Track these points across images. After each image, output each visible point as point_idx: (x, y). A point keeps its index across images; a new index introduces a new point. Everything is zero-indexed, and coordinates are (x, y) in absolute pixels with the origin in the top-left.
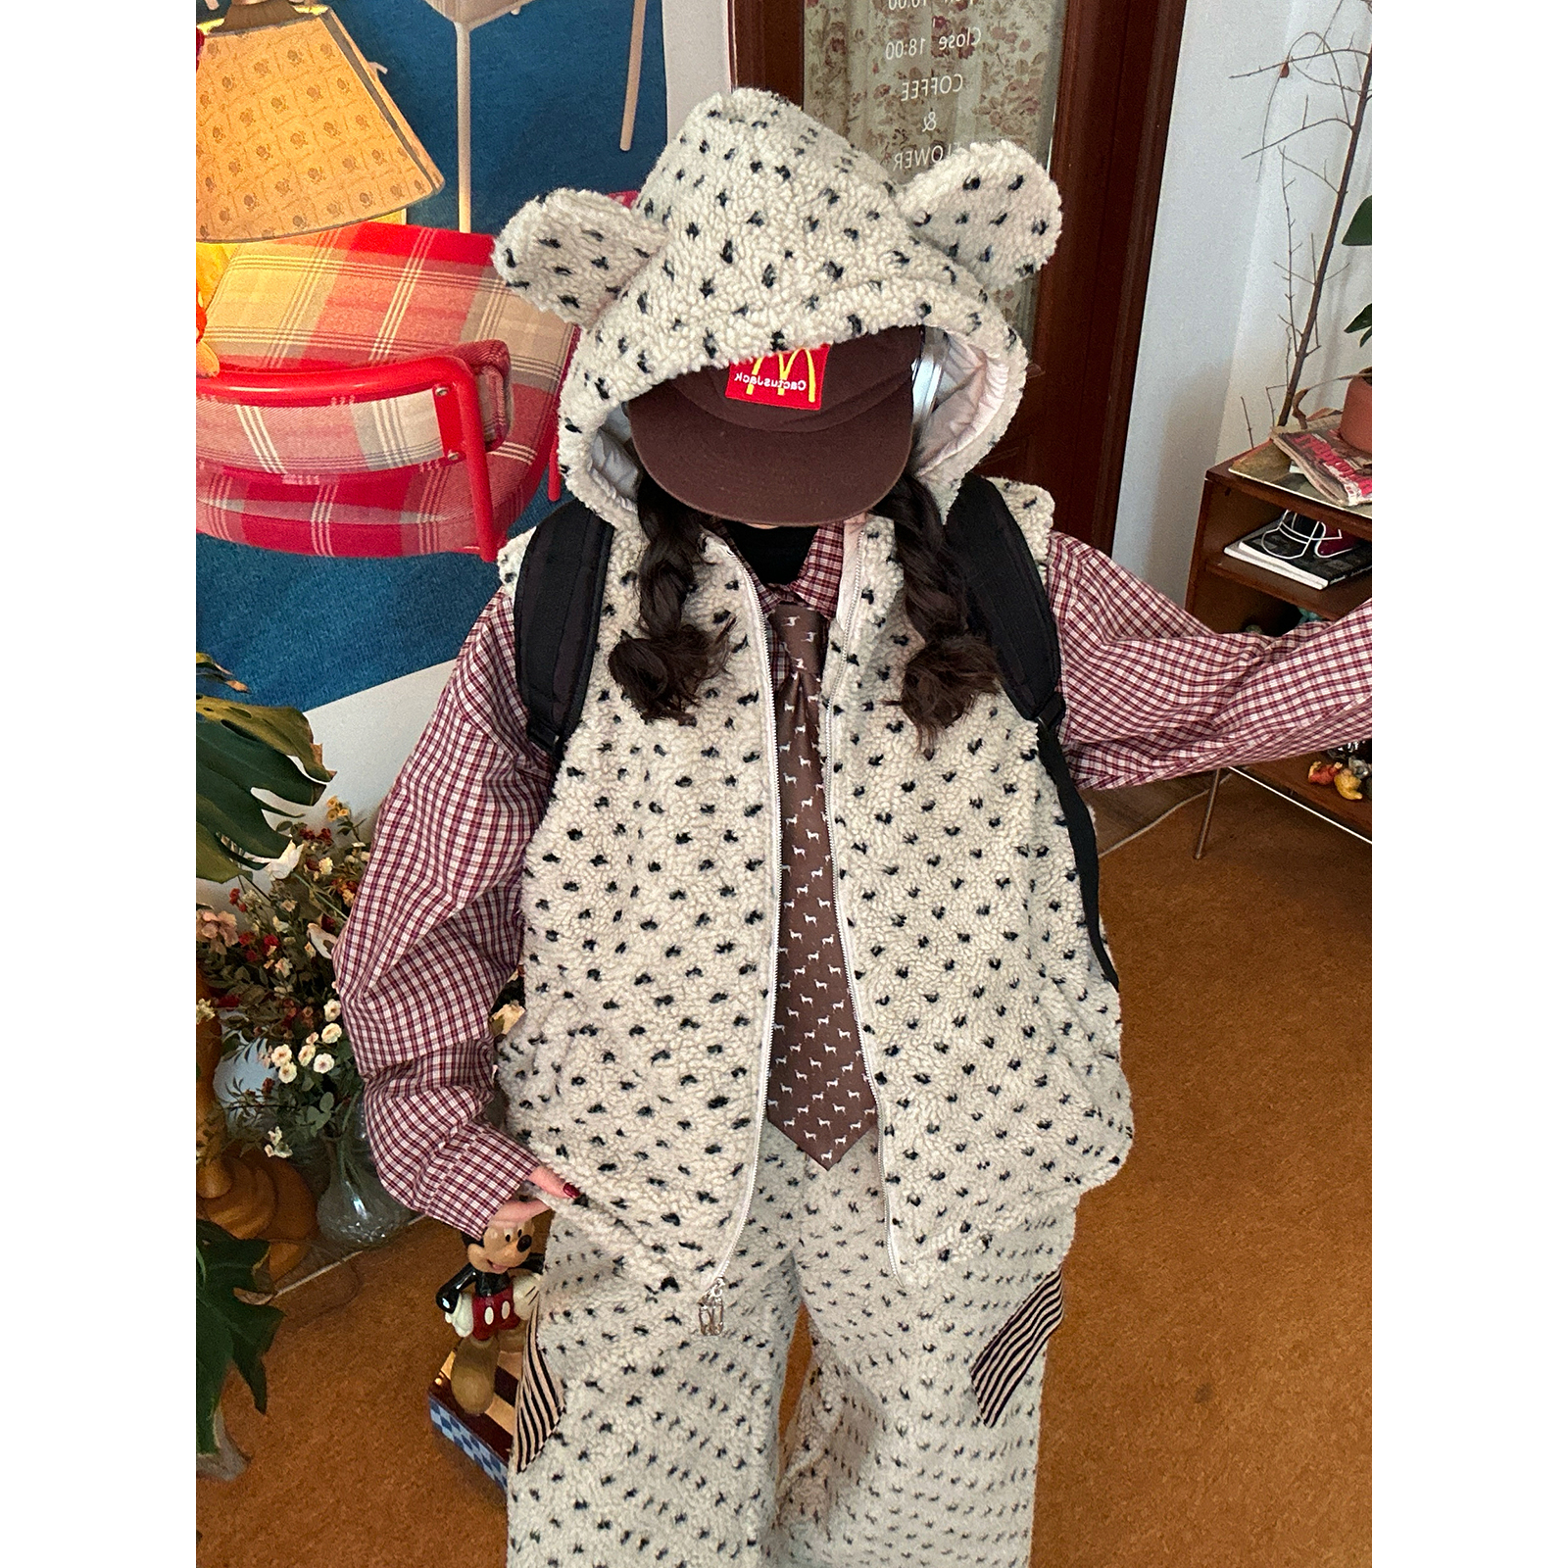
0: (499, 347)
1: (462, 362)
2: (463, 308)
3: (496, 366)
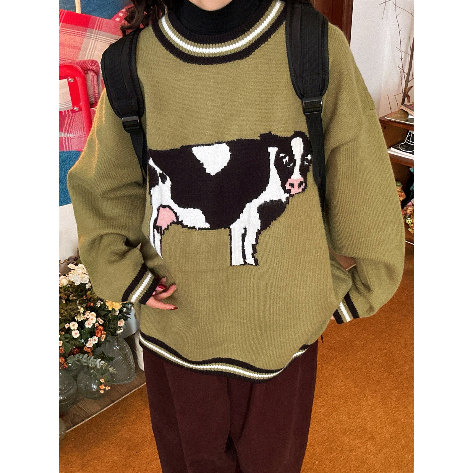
0: (94, 62)
1: (80, 68)
2: (79, 45)
3: (94, 71)
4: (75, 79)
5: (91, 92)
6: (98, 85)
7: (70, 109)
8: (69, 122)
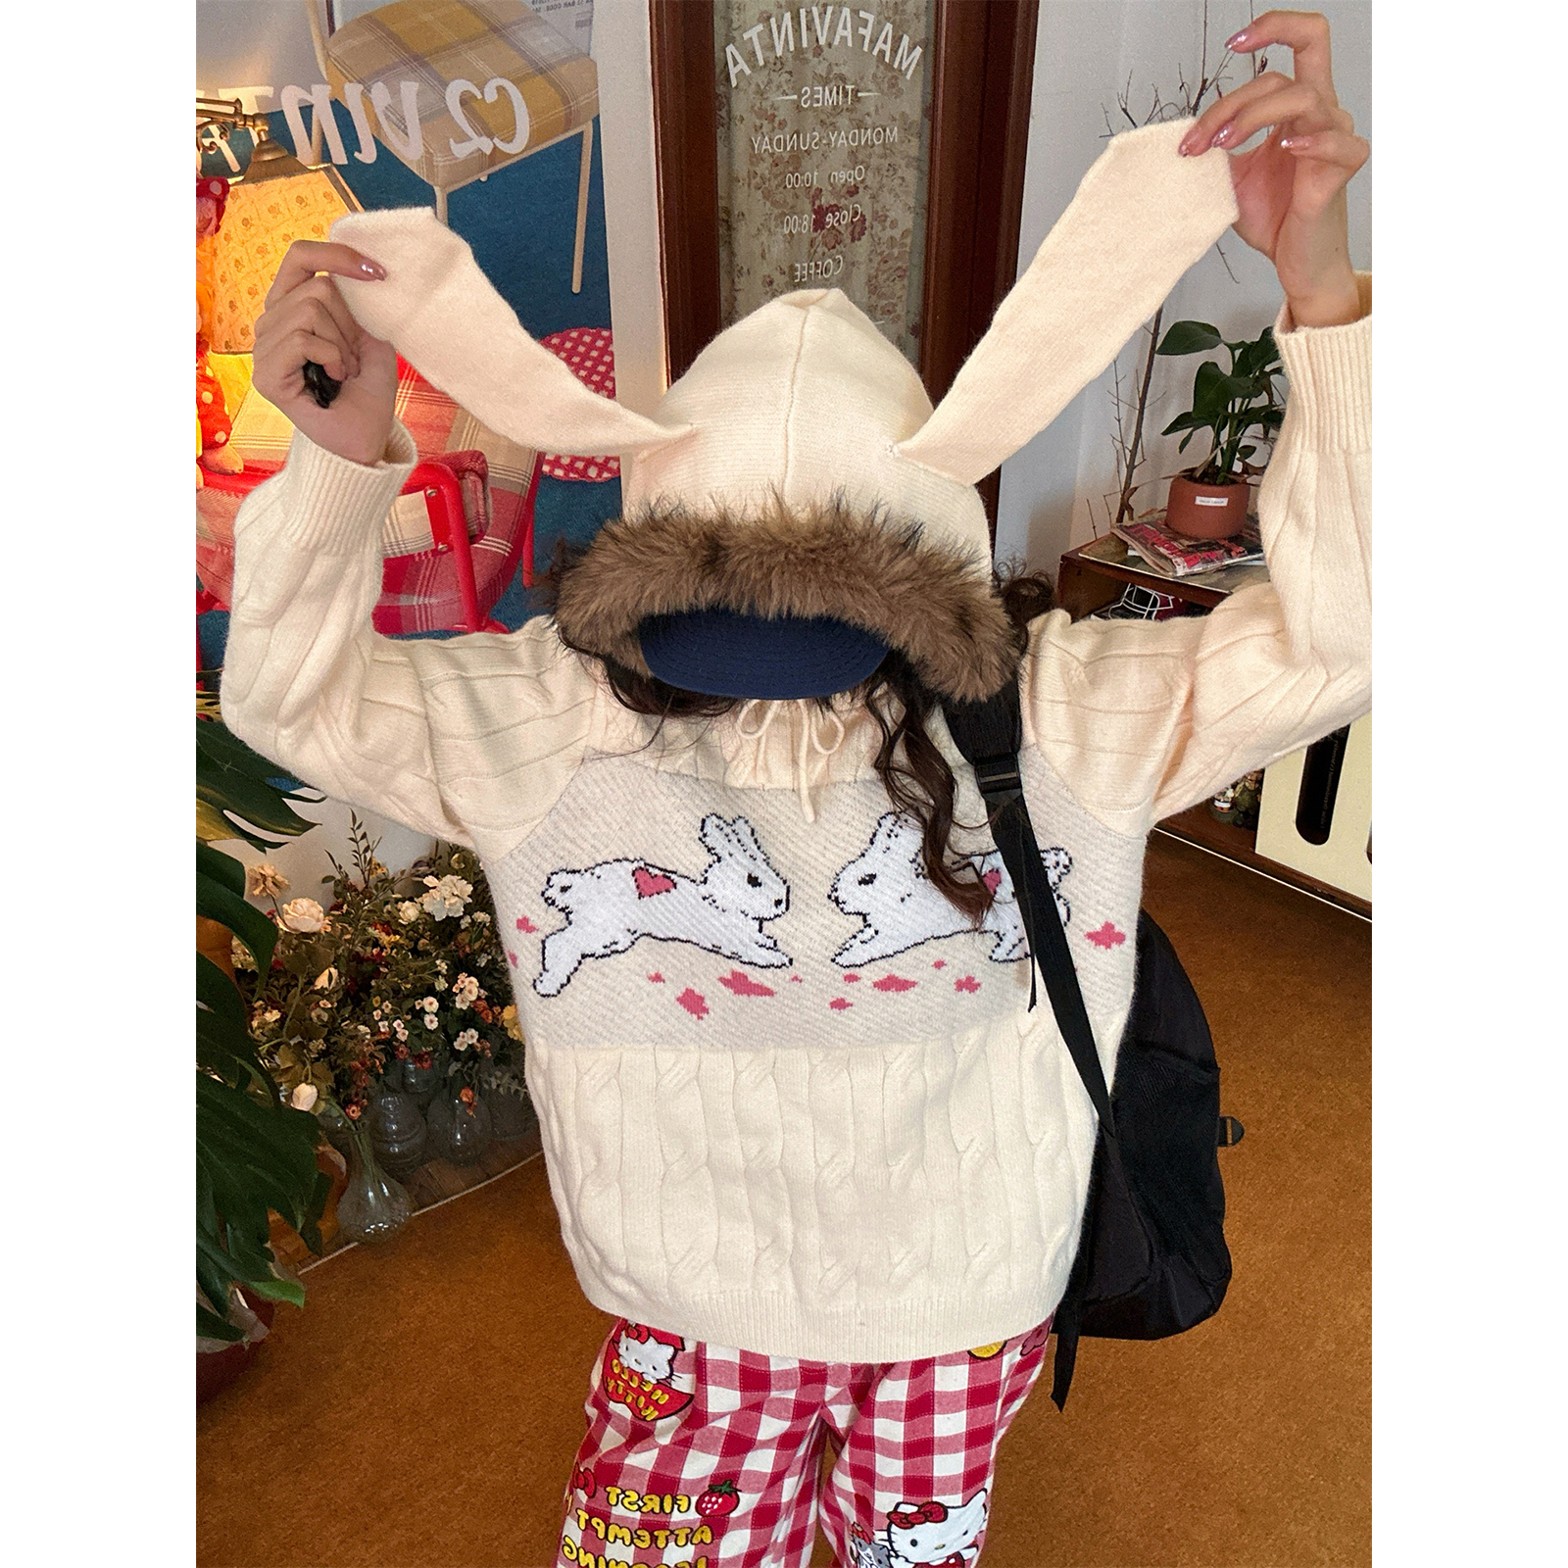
0: (478, 456)
1: (448, 468)
2: (448, 424)
3: (476, 472)
4: (439, 490)
5: (471, 513)
6: (485, 499)
7: (429, 549)
8: (428, 574)
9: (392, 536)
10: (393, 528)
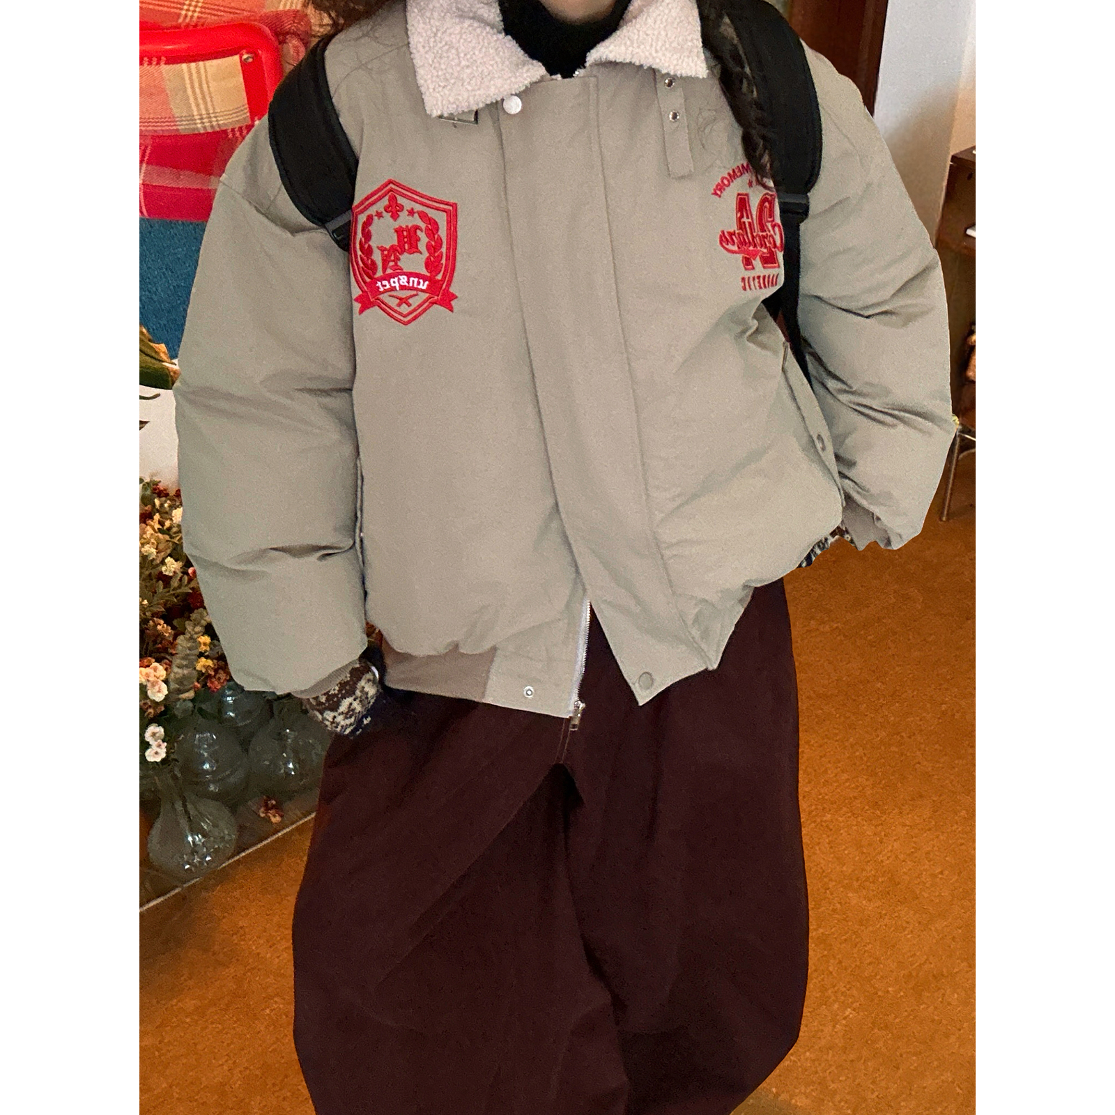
0: (301, 17)
1: (267, 29)
3: (299, 36)
4: (256, 57)
7: (244, 124)
9: (202, 106)
10: (204, 98)
